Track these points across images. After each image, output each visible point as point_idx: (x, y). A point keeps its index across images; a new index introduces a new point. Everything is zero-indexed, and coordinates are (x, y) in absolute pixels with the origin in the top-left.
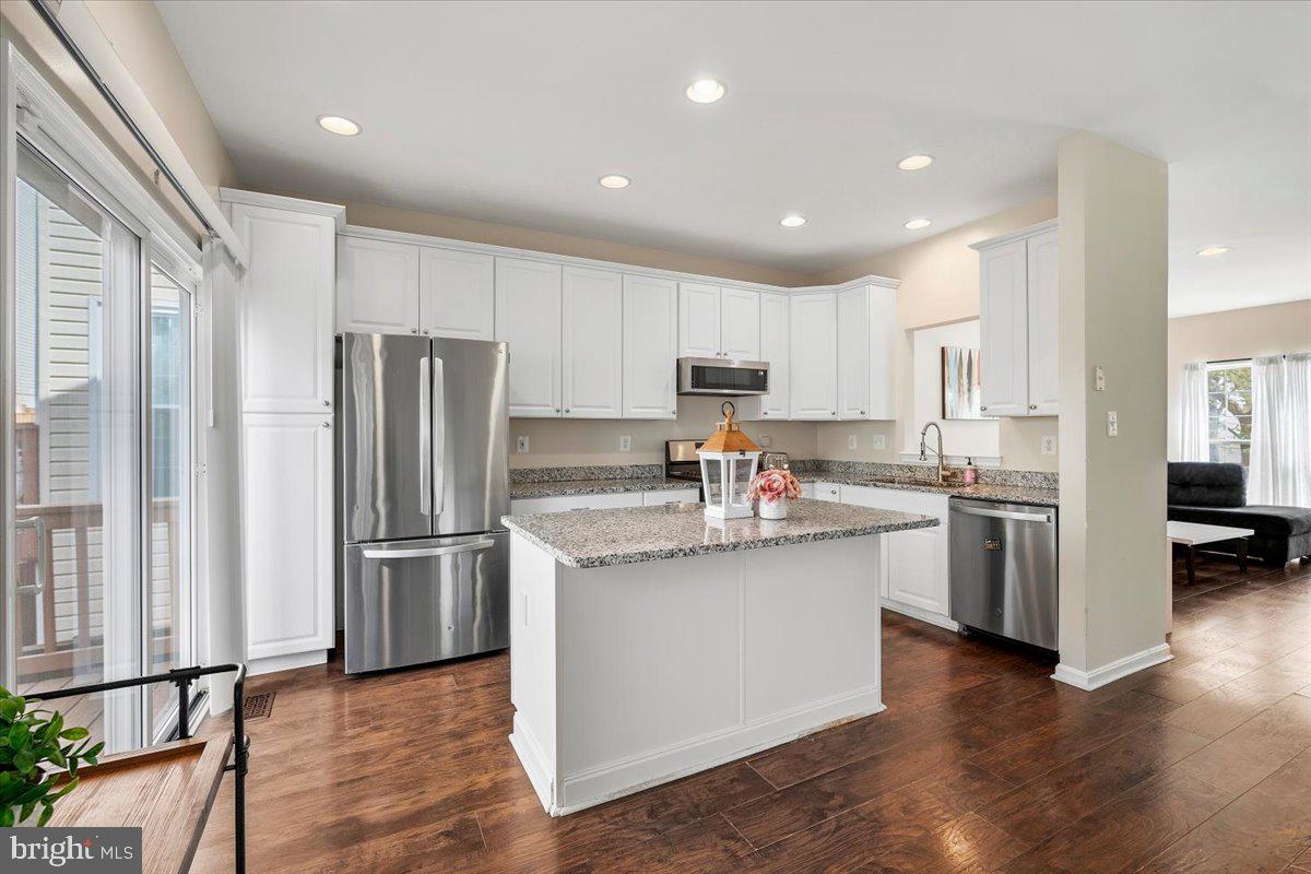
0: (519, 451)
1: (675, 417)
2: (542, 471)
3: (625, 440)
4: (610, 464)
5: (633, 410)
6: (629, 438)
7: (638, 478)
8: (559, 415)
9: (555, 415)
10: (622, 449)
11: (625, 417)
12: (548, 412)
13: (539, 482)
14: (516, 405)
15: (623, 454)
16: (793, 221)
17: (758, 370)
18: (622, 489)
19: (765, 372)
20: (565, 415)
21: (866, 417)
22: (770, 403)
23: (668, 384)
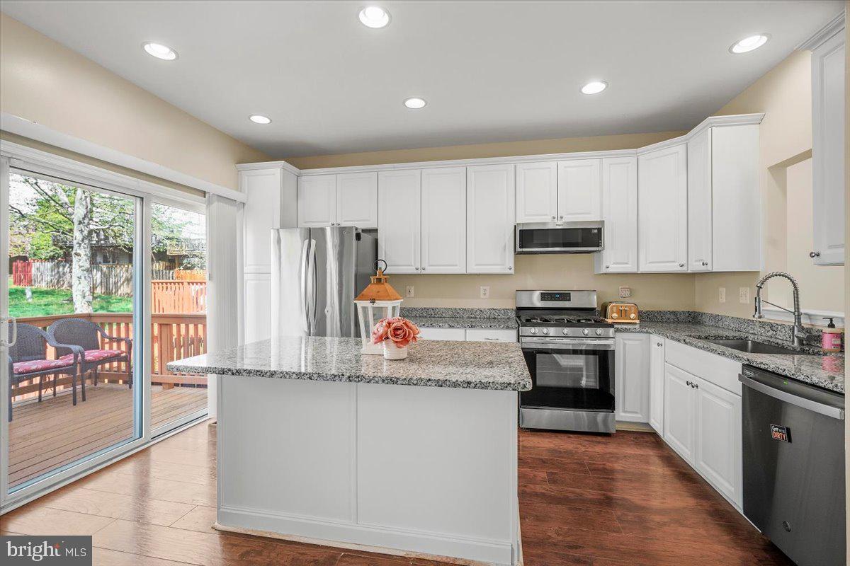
0: (408, 296)
1: (512, 271)
2: (422, 309)
3: (484, 288)
4: (470, 307)
5: (475, 267)
6: (488, 288)
8: (419, 272)
9: (416, 272)
10: (482, 296)
11: (469, 272)
12: (411, 270)
13: (420, 317)
14: (392, 266)
15: (483, 300)
16: (594, 87)
17: (591, 229)
18: (447, 325)
19: (600, 230)
20: (423, 272)
21: (709, 268)
22: (614, 257)
23: (505, 246)
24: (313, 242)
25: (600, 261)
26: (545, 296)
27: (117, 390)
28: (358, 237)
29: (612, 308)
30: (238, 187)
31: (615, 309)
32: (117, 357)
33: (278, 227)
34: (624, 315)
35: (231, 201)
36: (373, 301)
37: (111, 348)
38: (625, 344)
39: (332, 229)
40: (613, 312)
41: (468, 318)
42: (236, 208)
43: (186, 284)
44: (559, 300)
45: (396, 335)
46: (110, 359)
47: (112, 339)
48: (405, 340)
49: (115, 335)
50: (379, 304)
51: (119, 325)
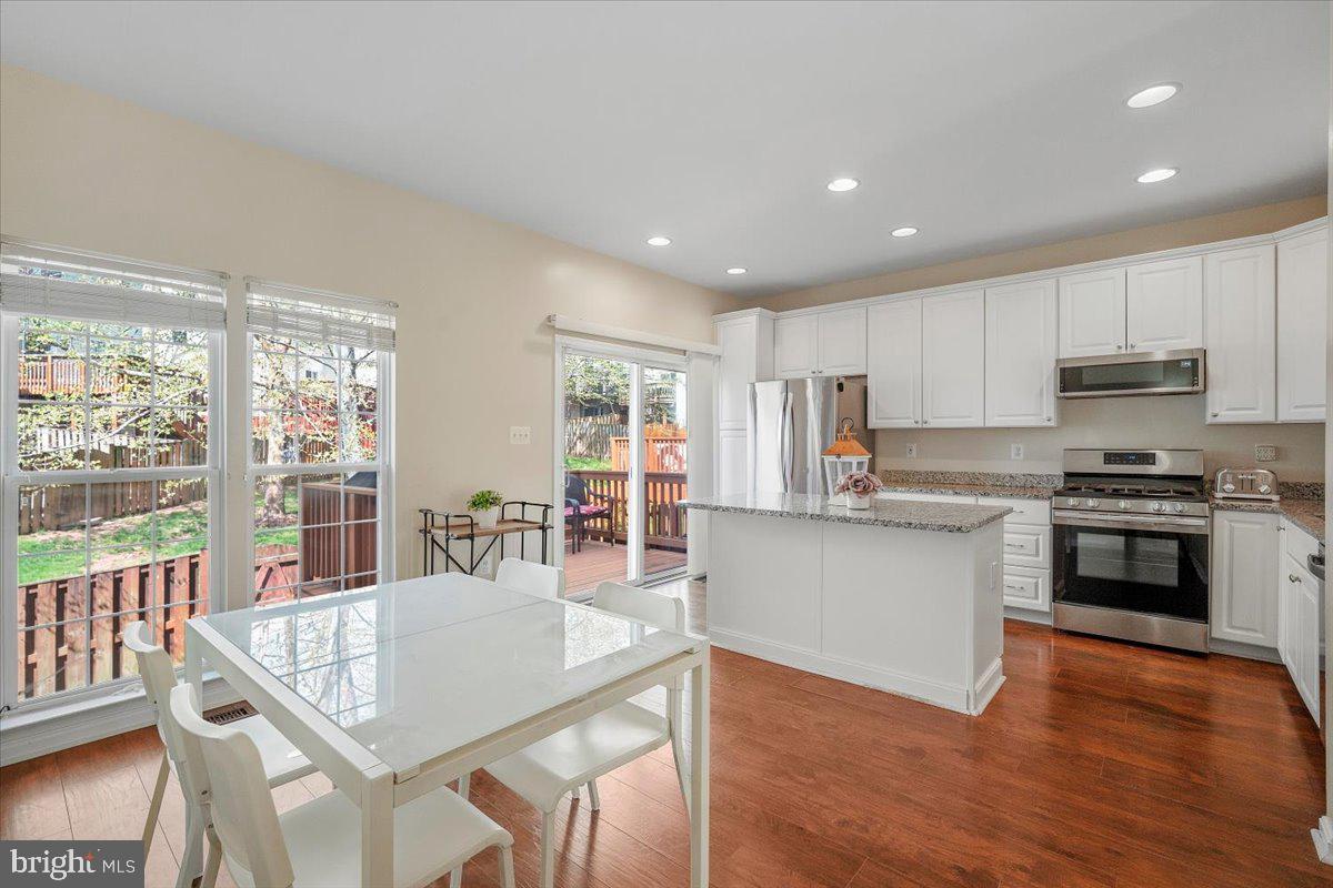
0: (909, 456)
1: (1052, 424)
2: (926, 473)
3: (1016, 447)
5: (997, 419)
6: (1021, 446)
7: (1032, 487)
8: (919, 426)
9: (915, 426)
10: (1013, 457)
11: (988, 425)
12: (908, 423)
13: (924, 483)
14: (883, 418)
15: (1014, 462)
17: (1179, 361)
18: (951, 492)
19: (1194, 362)
20: (924, 426)
22: (1229, 401)
23: (1042, 390)
24: (790, 395)
25: (1204, 407)
26: (1110, 457)
27: (598, 546)
28: (840, 387)
29: (1224, 476)
30: (714, 341)
31: (1229, 478)
32: (600, 514)
33: (753, 379)
34: (1247, 486)
35: (707, 356)
36: (839, 456)
37: (596, 504)
38: (1232, 530)
39: (814, 380)
40: (1224, 482)
41: (993, 485)
42: (712, 362)
43: (651, 442)
44: (1134, 463)
45: (856, 486)
46: (596, 515)
47: (596, 496)
48: (866, 490)
49: (599, 493)
50: (845, 459)
51: (602, 481)
